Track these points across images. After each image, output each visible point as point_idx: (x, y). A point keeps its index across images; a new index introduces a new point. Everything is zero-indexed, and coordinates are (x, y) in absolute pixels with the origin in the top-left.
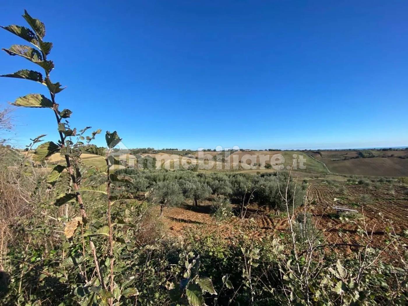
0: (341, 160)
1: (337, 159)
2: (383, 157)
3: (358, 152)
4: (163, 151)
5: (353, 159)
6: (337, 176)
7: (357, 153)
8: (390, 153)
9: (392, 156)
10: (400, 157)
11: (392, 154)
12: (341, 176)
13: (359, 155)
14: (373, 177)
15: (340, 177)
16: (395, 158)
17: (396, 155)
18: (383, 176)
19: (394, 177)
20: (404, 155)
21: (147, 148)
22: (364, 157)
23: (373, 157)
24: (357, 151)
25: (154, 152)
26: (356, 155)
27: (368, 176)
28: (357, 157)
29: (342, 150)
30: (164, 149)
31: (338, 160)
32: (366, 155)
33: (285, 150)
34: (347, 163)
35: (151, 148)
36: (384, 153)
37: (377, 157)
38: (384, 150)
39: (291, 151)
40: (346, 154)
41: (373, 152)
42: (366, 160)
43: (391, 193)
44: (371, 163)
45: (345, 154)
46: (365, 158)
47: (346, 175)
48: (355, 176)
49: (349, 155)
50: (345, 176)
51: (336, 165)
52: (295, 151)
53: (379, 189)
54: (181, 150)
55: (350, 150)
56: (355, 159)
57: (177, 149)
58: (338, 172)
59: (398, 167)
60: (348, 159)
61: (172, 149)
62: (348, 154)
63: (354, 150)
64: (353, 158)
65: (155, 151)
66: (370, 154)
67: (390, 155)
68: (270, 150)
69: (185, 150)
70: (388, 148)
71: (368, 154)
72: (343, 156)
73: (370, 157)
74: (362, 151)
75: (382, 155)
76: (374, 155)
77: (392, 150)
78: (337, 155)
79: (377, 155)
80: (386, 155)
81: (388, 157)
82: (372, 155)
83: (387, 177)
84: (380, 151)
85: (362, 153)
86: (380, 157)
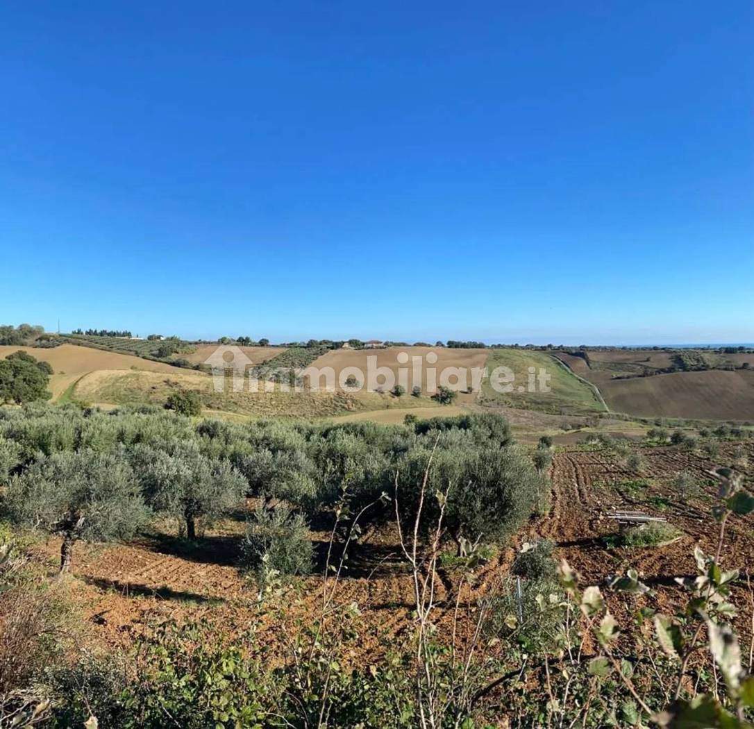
0: (634, 376)
1: (626, 374)
2: (726, 369)
3: (674, 354)
4: (76, 339)
5: (663, 375)
6: (626, 420)
7: (670, 359)
8: (739, 360)
9: (745, 366)
11: (746, 362)
12: (636, 420)
13: (675, 362)
14: (705, 421)
15: (634, 423)
16: (752, 373)
17: (752, 365)
18: (724, 419)
19: (749, 421)
21: (16, 327)
22: (685, 368)
23: (705, 368)
24: (671, 352)
25: (44, 342)
26: (667, 364)
27: (696, 420)
28: (671, 370)
29: (638, 349)
30: (79, 332)
31: (628, 377)
32: (690, 363)
33: (496, 344)
34: (650, 385)
35: (32, 324)
36: (728, 360)
37: (714, 368)
38: (729, 351)
39: (512, 347)
40: (648, 360)
41: (706, 356)
42: (692, 376)
43: (739, 463)
44: (700, 385)
45: (645, 359)
46: (688, 371)
47: (646, 419)
48: (666, 420)
49: (654, 364)
50: (644, 422)
51: (623, 390)
52: (523, 348)
53: (715, 454)
54: (144, 337)
55: (655, 348)
56: (666, 374)
57: (129, 334)
58: (628, 409)
60: (651, 375)
61: (108, 331)
62: (651, 359)
63: (666, 350)
64: (663, 370)
65: (47, 338)
66: (698, 361)
67: (740, 364)
68: (452, 345)
69: (159, 337)
70: (737, 347)
71: (696, 360)
72: (639, 365)
73: (699, 369)
74: (681, 354)
75: (724, 365)
76: (707, 363)
77: (744, 353)
78: (626, 363)
79: (713, 363)
80: (733, 364)
81: (736, 369)
82: (702, 364)
83: (732, 420)
84: (720, 353)
85: (682, 357)
86: (719, 369)
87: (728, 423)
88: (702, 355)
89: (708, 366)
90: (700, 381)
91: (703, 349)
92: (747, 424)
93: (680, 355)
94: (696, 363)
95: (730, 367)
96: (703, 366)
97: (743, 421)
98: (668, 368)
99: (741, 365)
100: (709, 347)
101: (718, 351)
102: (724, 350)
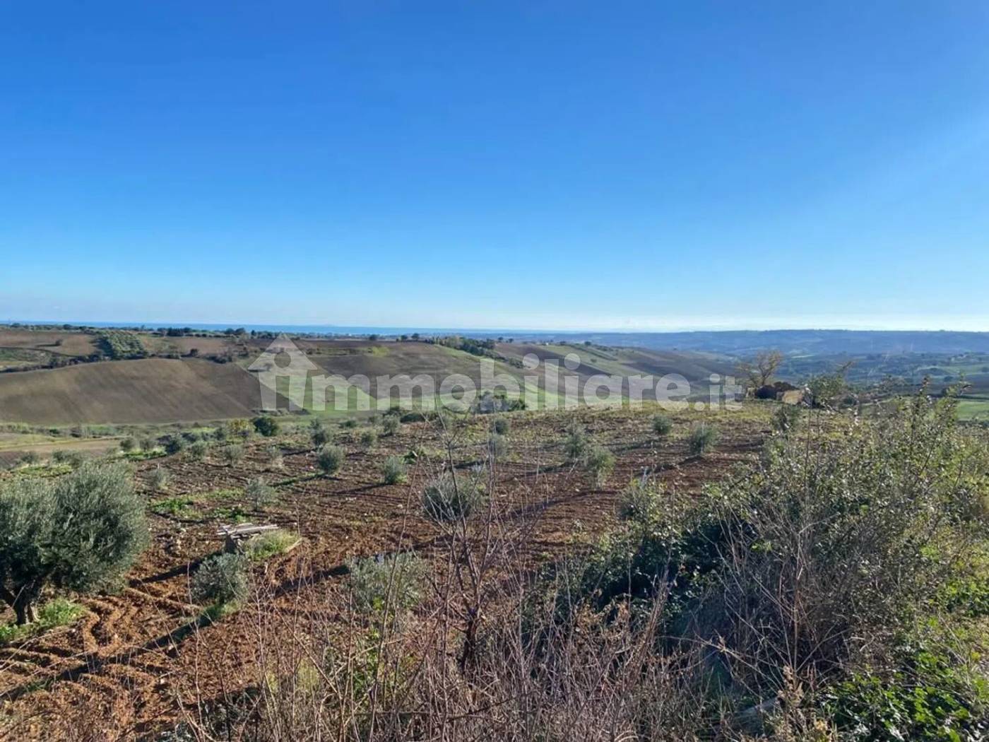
0: (35, 368)
1: (24, 364)
2: (169, 357)
3: (98, 336)
5: (81, 365)
6: (25, 432)
7: (92, 342)
8: (186, 344)
9: (193, 352)
10: (213, 359)
11: (195, 348)
12: (41, 431)
13: (100, 347)
14: (143, 426)
15: (39, 436)
16: (202, 362)
17: (202, 352)
18: (170, 420)
19: (199, 422)
20: (222, 351)
22: (113, 355)
23: (142, 355)
24: (92, 334)
26: (88, 349)
27: (129, 425)
28: (93, 358)
29: (39, 327)
31: (25, 369)
32: (120, 348)
34: (61, 380)
36: (172, 344)
37: (153, 356)
38: (173, 333)
40: (57, 344)
41: (143, 340)
42: (125, 367)
44: (136, 378)
45: (54, 343)
46: (118, 359)
47: (58, 428)
48: (89, 428)
49: (67, 349)
50: (54, 432)
51: (18, 388)
55: (66, 327)
56: (86, 364)
58: (27, 415)
59: (207, 387)
60: (64, 364)
62: (64, 343)
63: (83, 330)
64: (82, 359)
66: (132, 345)
67: (188, 350)
70: (183, 327)
71: (128, 344)
72: (42, 351)
73: (133, 357)
74: (108, 336)
75: (166, 351)
76: (145, 349)
77: (192, 335)
78: (21, 349)
79: (153, 349)
80: (178, 350)
81: (182, 356)
82: (138, 349)
83: (177, 422)
84: (162, 335)
85: (109, 340)
86: (160, 357)
87: (173, 425)
88: (138, 339)
89: (145, 353)
90: (135, 373)
91: (136, 330)
92: (197, 426)
93: (107, 338)
94: (129, 349)
95: (174, 354)
96: (139, 353)
97: (193, 422)
98: (89, 356)
99: (189, 352)
100: (143, 327)
101: (159, 333)
102: (166, 332)
